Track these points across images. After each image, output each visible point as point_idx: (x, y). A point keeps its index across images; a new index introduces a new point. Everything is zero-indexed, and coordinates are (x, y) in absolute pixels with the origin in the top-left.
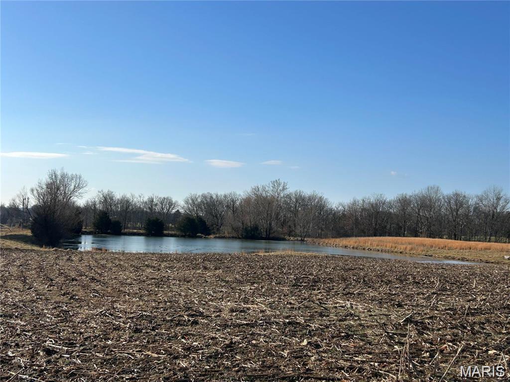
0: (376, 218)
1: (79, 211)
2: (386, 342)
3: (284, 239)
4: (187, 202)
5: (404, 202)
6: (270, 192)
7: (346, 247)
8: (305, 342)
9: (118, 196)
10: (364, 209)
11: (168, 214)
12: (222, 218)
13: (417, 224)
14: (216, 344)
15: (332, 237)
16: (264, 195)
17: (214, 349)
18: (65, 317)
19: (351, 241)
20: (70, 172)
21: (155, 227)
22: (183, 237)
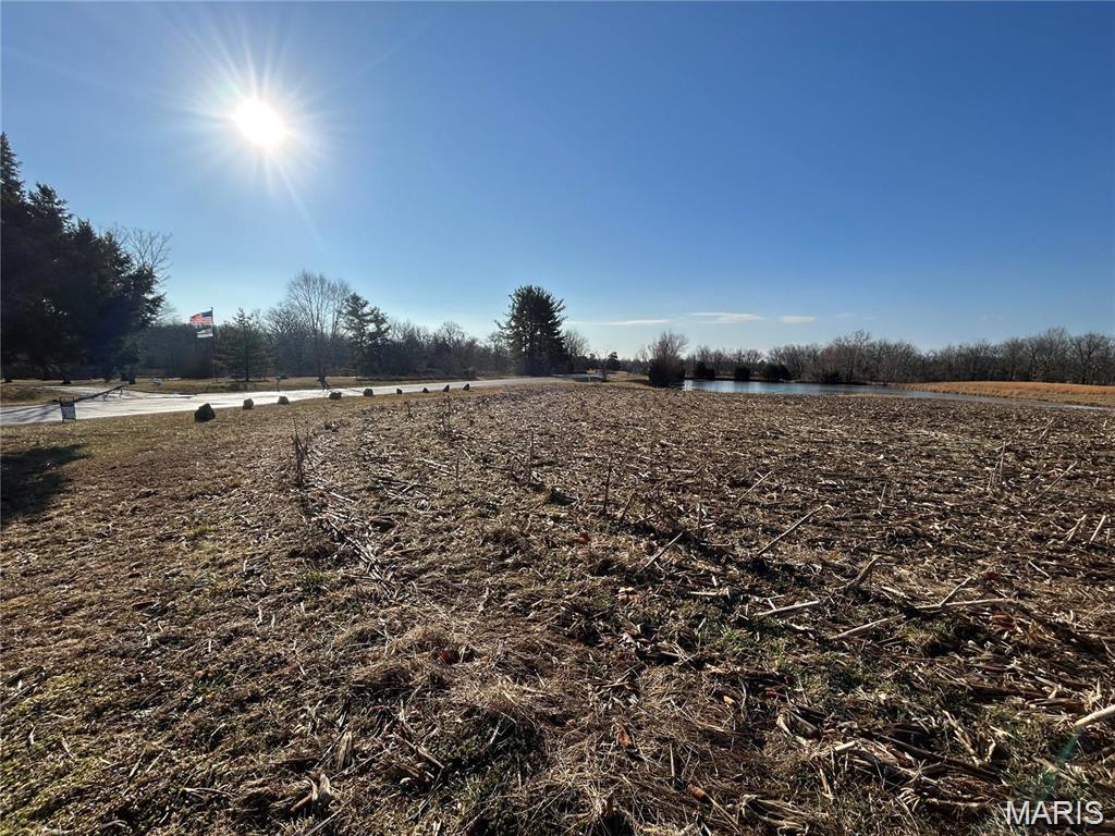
0: (975, 363)
1: (682, 362)
2: (974, 463)
3: (865, 384)
4: (771, 354)
5: (1015, 347)
6: (853, 342)
7: (935, 391)
8: (882, 457)
9: (712, 350)
10: (960, 355)
11: (754, 364)
12: (803, 366)
13: (1031, 369)
14: (795, 452)
15: (920, 382)
16: (846, 344)
17: (793, 455)
18: (673, 428)
19: (943, 386)
20: (675, 333)
21: (741, 374)
22: (767, 381)
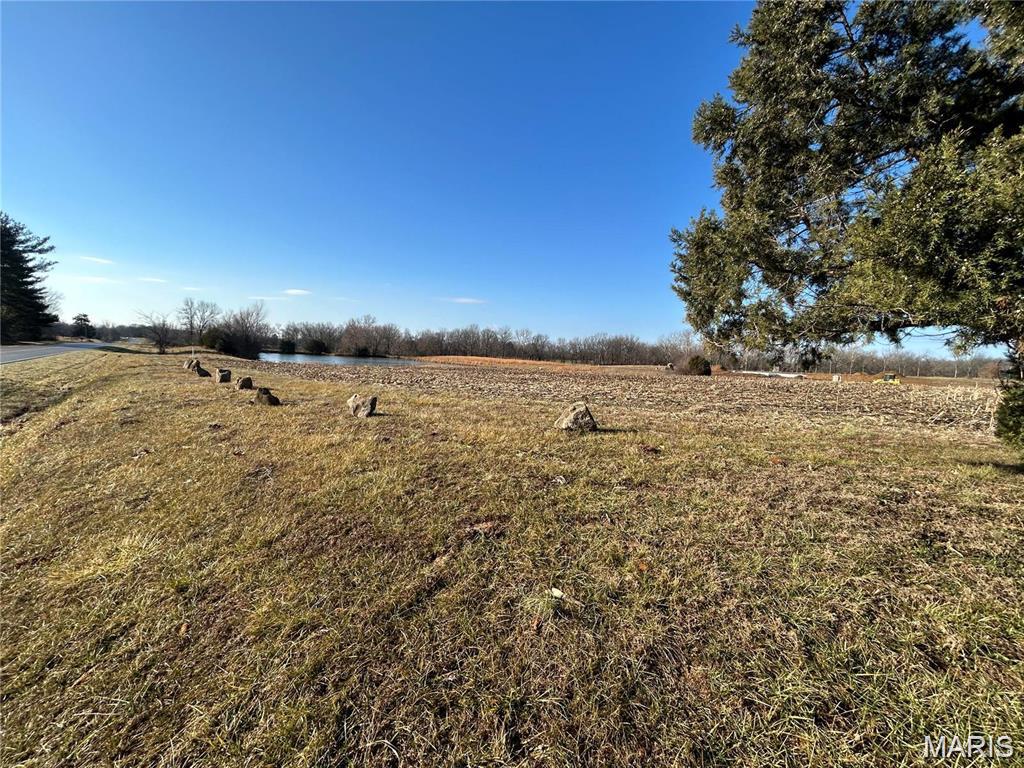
21: (287, 347)
22: (311, 354)
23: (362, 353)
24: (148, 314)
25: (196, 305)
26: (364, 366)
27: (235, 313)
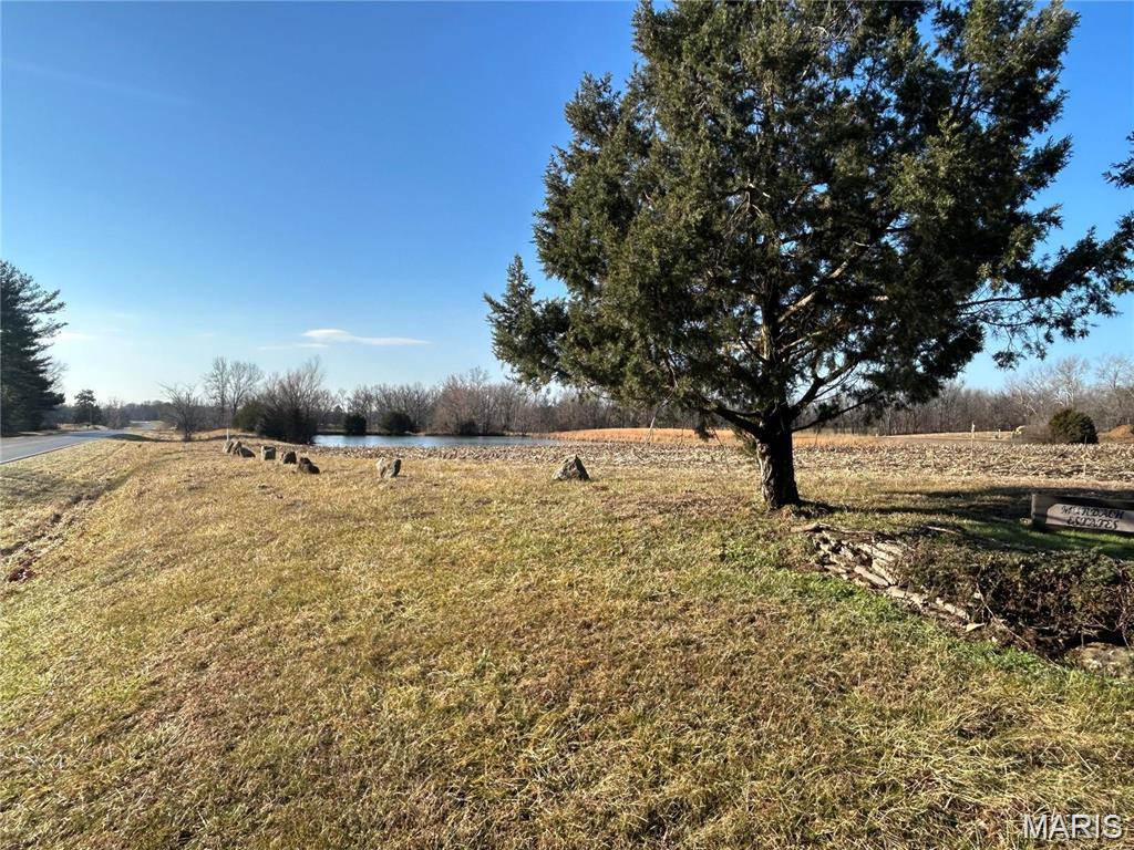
3: (503, 435)
21: (355, 425)
22: (389, 435)
23: (467, 431)
24: (173, 387)
25: (229, 368)
26: (467, 448)
27: (280, 377)
